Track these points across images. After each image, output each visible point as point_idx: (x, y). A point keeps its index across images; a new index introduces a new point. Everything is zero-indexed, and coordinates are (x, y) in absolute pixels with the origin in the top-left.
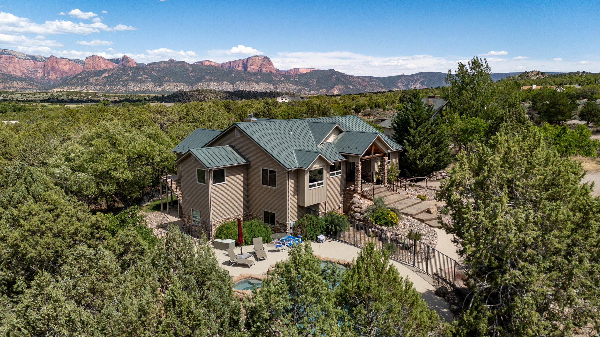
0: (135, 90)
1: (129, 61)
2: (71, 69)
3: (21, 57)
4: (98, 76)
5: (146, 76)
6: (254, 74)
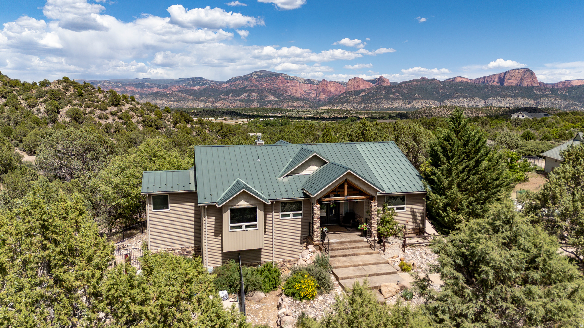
0: (386, 107)
1: (384, 81)
2: (336, 90)
3: (301, 82)
4: (356, 95)
5: (398, 94)
6: (512, 89)
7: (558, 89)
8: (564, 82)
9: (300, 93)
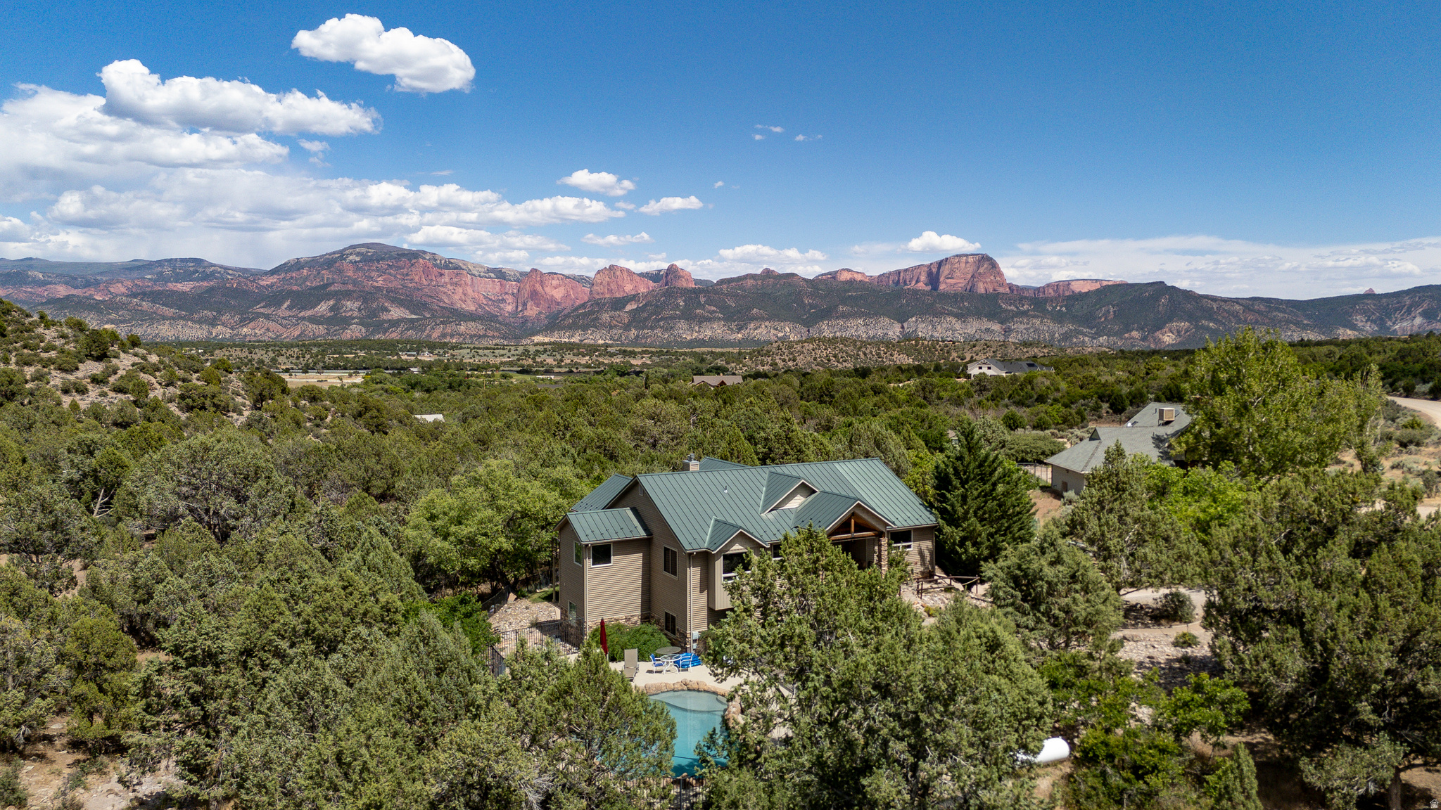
0: (689, 338)
1: (680, 277)
2: (567, 296)
3: (477, 273)
4: (616, 310)
5: (713, 308)
6: (955, 298)
7: (1046, 300)
8: (1057, 286)
9: (474, 300)
